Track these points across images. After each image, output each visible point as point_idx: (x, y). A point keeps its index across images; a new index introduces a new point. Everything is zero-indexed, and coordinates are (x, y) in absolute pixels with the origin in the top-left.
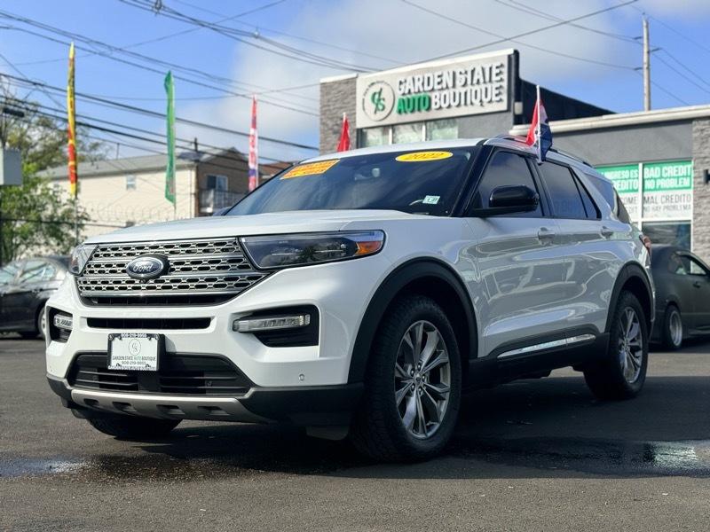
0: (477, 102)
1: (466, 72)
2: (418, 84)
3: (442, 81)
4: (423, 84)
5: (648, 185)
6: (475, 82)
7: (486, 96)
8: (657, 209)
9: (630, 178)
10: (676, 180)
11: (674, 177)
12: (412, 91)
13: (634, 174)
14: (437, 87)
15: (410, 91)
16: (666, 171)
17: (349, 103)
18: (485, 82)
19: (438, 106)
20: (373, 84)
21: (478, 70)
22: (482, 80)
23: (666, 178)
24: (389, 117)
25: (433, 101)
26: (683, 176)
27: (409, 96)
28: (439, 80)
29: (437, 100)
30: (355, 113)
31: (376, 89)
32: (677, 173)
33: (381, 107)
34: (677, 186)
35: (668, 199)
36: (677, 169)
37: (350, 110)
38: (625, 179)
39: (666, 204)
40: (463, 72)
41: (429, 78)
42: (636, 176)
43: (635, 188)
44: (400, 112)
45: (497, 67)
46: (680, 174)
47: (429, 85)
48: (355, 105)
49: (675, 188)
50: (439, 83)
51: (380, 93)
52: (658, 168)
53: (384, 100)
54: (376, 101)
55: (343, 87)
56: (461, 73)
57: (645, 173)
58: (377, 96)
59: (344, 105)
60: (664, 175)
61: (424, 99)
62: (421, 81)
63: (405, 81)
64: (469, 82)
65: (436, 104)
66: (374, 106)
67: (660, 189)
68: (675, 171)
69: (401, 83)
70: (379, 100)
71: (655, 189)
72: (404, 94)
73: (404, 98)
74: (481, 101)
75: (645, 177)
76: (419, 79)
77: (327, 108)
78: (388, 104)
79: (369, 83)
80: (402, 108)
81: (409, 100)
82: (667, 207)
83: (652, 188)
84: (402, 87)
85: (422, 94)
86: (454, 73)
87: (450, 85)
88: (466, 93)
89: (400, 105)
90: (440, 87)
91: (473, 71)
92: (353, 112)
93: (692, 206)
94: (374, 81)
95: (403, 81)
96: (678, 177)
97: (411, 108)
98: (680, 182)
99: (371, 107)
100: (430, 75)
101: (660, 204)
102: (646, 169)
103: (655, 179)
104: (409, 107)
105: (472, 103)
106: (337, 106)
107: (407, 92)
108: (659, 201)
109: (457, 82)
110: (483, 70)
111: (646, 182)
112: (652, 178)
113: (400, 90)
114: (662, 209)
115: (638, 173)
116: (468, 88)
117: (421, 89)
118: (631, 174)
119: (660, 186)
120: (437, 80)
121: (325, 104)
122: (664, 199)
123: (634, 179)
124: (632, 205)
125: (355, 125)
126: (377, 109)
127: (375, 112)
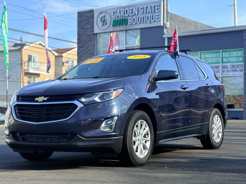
0: (148, 22)
1: (144, 8)
2: (122, 13)
3: (133, 12)
4: (124, 13)
5: (224, 60)
6: (148, 12)
7: (153, 19)
8: (228, 71)
9: (216, 57)
10: (237, 58)
11: (236, 57)
12: (119, 16)
13: (218, 56)
14: (130, 15)
15: (118, 16)
16: (232, 54)
17: (90, 22)
18: (152, 12)
19: (131, 23)
20: (101, 13)
21: (149, 7)
22: (150, 12)
23: (232, 57)
24: (109, 28)
25: (129, 21)
26: (239, 56)
27: (118, 19)
28: (132, 11)
29: (131, 21)
31: (102, 15)
32: (237, 55)
33: (105, 24)
34: (237, 61)
35: (233, 66)
36: (237, 53)
38: (214, 58)
39: (232, 69)
40: (142, 8)
41: (127, 11)
42: (219, 56)
43: (219, 61)
44: (114, 26)
45: (157, 6)
46: (238, 56)
47: (127, 14)
48: (93, 23)
49: (236, 62)
50: (131, 13)
51: (104, 17)
52: (229, 53)
53: (106, 20)
54: (103, 21)
55: (88, 14)
56: (141, 8)
57: (223, 55)
58: (103, 19)
59: (88, 23)
60: (231, 56)
61: (125, 20)
62: (123, 12)
63: (116, 12)
64: (145, 12)
65: (130, 22)
66: (102, 23)
67: (230, 62)
68: (236, 54)
69: (114, 12)
70: (104, 20)
71: (227, 62)
72: (116, 17)
73: (116, 19)
74: (150, 21)
75: (223, 57)
76: (122, 11)
77: (81, 24)
78: (108, 22)
79: (100, 12)
80: (115, 24)
81: (118, 20)
82: (233, 71)
83: (226, 61)
84: (115, 14)
85: (124, 18)
86: (138, 8)
87: (136, 14)
88: (143, 17)
89: (114, 23)
90: (132, 15)
91: (147, 8)
92: (92, 26)
93: (243, 70)
94: (102, 11)
95: (115, 11)
96: (238, 57)
97: (119, 24)
98: (238, 59)
99: (100, 24)
100: (128, 9)
101: (230, 69)
102: (223, 53)
103: (228, 58)
104: (118, 24)
105: (146, 22)
106: (85, 23)
107: (117, 16)
108: (229, 67)
109: (140, 13)
110: (151, 7)
111: (224, 59)
112: (226, 57)
113: (114, 16)
114: (230, 71)
115: (220, 55)
116: (144, 15)
117: (123, 16)
118: (217, 55)
119: (230, 61)
120: (131, 11)
121: (80, 22)
122: (231, 67)
123: (218, 57)
124: (218, 70)
125: (93, 32)
126: (103, 24)
127: (102, 26)
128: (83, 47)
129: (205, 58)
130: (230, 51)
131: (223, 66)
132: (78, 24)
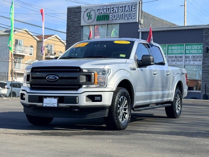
0: (126, 18)
1: (123, 7)
3: (114, 10)
4: (106, 10)
5: (187, 52)
6: (126, 11)
7: (130, 17)
9: (180, 49)
11: (196, 49)
12: (102, 13)
16: (193, 47)
17: (78, 16)
18: (129, 11)
19: (112, 19)
22: (128, 11)
23: (193, 50)
24: (93, 22)
25: (110, 17)
26: (199, 49)
27: (101, 15)
29: (112, 17)
30: (81, 20)
32: (197, 48)
33: (90, 18)
34: (197, 53)
35: (194, 57)
36: (197, 46)
37: (79, 19)
38: (179, 49)
43: (182, 53)
44: (97, 20)
45: (134, 6)
46: (198, 49)
47: (108, 11)
48: (81, 17)
51: (90, 13)
52: (190, 46)
53: (91, 15)
54: (88, 16)
55: (76, 10)
56: (121, 7)
59: (76, 17)
60: (193, 49)
61: (107, 16)
64: (124, 11)
65: (111, 18)
67: (191, 54)
68: (196, 47)
70: (90, 15)
71: (189, 54)
72: (99, 13)
73: (99, 15)
74: (128, 18)
75: (186, 49)
77: (70, 17)
78: (93, 17)
79: (86, 9)
80: (98, 19)
82: (193, 60)
84: (99, 11)
85: (106, 14)
86: (118, 7)
87: (117, 11)
88: (122, 15)
89: (97, 18)
90: (113, 12)
91: (125, 7)
93: (202, 60)
94: (88, 8)
95: (99, 9)
96: (198, 50)
97: (102, 19)
98: (198, 51)
99: (86, 18)
100: (110, 7)
101: (191, 59)
102: (186, 46)
103: (190, 50)
105: (124, 18)
106: (74, 17)
107: (100, 13)
108: (190, 57)
109: (120, 11)
110: (129, 6)
112: (188, 49)
113: (98, 12)
114: (191, 61)
115: (184, 47)
116: (123, 13)
117: (106, 12)
118: (181, 48)
119: (191, 52)
120: (112, 9)
121: (69, 16)
122: (192, 57)
123: (182, 49)
124: (181, 59)
125: (80, 24)
126: (89, 19)
127: (88, 20)
128: (71, 36)
129: (171, 49)
130: (192, 45)
131: (186, 56)
132: (67, 17)
